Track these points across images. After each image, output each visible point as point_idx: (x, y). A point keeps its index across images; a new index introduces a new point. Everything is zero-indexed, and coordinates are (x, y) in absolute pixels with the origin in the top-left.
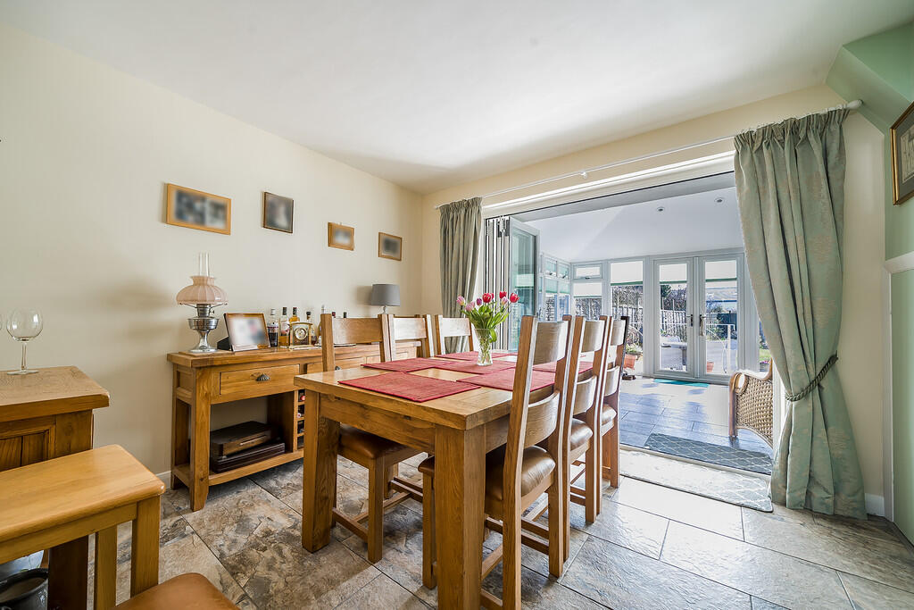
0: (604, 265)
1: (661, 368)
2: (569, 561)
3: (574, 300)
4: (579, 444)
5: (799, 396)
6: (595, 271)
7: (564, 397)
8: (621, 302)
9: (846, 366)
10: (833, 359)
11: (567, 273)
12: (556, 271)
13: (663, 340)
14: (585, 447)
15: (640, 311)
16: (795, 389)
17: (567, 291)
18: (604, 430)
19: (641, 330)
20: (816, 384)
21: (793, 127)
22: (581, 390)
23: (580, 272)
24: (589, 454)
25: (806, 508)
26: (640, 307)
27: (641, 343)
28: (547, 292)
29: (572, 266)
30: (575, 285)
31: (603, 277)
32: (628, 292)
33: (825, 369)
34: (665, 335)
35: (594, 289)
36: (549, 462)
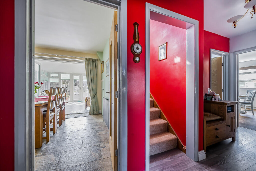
0: (60, 74)
1: (74, 99)
2: (57, 131)
3: (50, 83)
4: (58, 111)
5: (93, 99)
6: (57, 75)
7: (56, 101)
8: (64, 83)
9: (97, 94)
10: (96, 93)
11: (47, 75)
12: (44, 73)
13: (74, 93)
14: (59, 112)
15: (69, 86)
16: (92, 98)
17: (47, 80)
18: (63, 109)
19: (69, 91)
20: (94, 97)
21: (92, 60)
22: (59, 101)
23: (51, 75)
24: (60, 113)
25: (93, 114)
26: (69, 85)
27: (69, 94)
28: (41, 80)
29: (49, 73)
30: (50, 79)
31: (59, 77)
32: (65, 81)
33: (95, 95)
34: (75, 92)
35: (57, 80)
36: (54, 113)
